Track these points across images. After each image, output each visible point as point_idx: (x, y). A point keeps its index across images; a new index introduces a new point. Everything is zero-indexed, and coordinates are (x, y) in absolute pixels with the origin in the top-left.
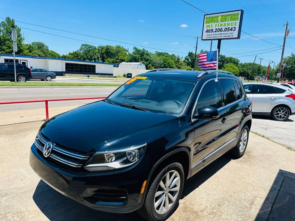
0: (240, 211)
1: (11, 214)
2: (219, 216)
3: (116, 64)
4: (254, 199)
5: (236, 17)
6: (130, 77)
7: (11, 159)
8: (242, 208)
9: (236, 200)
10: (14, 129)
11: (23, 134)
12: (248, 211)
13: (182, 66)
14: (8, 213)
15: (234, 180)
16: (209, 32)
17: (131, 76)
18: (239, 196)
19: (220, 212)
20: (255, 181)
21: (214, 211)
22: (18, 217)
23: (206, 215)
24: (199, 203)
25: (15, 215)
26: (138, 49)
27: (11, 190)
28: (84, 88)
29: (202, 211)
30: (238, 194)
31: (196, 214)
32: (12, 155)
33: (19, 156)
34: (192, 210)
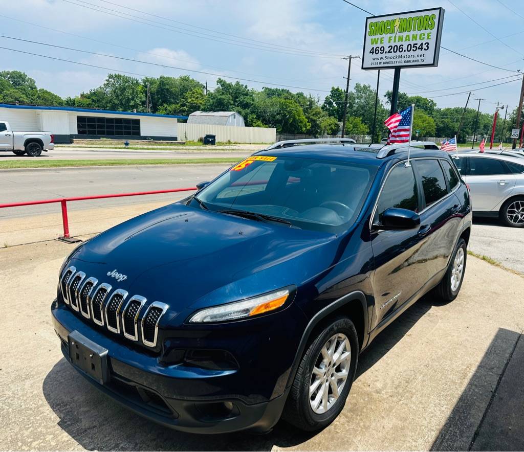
0: (443, 390)
2: (407, 399)
3: (182, 115)
4: (468, 369)
5: (430, 23)
6: (213, 143)
8: (447, 384)
9: (436, 371)
10: (5, 259)
11: (26, 268)
12: (457, 389)
13: (319, 118)
15: (431, 339)
16: (376, 54)
17: (215, 140)
18: (440, 366)
19: (410, 392)
20: (469, 338)
21: (398, 391)
23: (385, 397)
24: (372, 379)
26: (228, 83)
28: (122, 170)
29: (378, 392)
30: (439, 362)
31: (368, 397)
34: (361, 390)
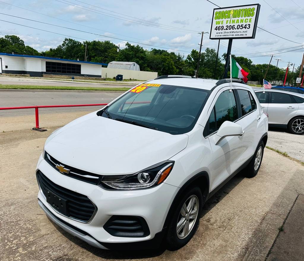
1: (22, 222)
3: (105, 63)
4: (266, 214)
7: (9, 169)
12: (259, 226)
13: (183, 67)
14: (20, 220)
15: (244, 196)
16: (218, 30)
17: (122, 78)
18: (249, 211)
19: (230, 225)
22: (30, 224)
23: (216, 227)
25: (27, 223)
26: (132, 45)
27: (16, 200)
28: (70, 93)
32: (8, 165)
33: (16, 166)
